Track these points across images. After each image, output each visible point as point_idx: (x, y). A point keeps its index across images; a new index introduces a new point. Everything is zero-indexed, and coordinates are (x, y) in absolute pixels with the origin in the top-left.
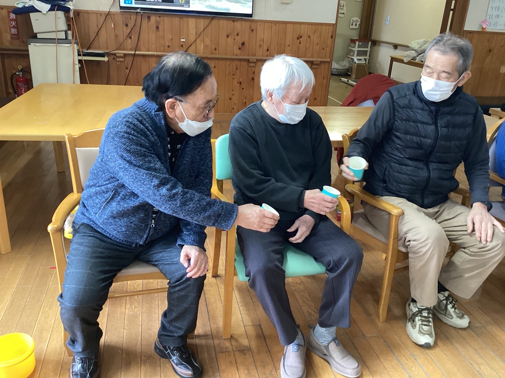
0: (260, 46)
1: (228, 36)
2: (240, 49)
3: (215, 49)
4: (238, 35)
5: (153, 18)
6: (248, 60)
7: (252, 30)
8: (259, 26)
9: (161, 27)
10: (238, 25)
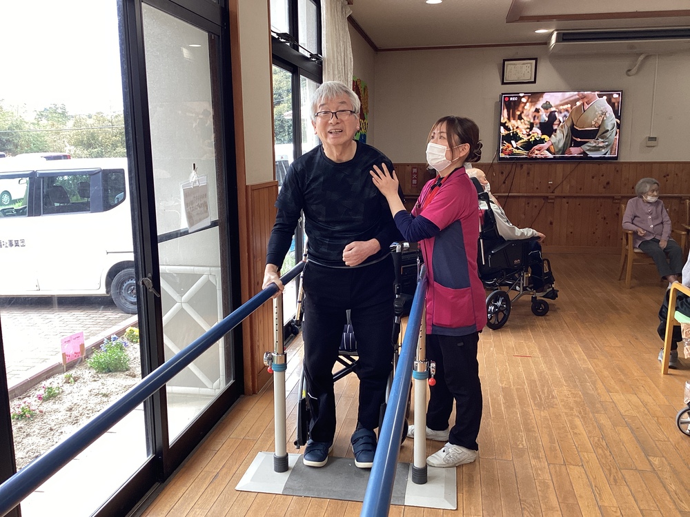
1: (593, 178)
2: (604, 188)
3: (581, 189)
4: (603, 176)
5: (525, 167)
6: (613, 198)
7: (617, 171)
8: (624, 167)
9: (531, 173)
10: (603, 167)
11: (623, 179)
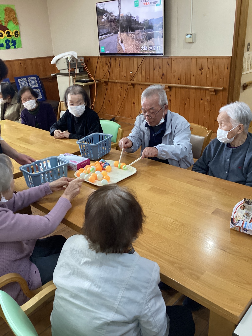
4: (160, 68)
5: (117, 59)
9: (121, 65)
11: (172, 71)
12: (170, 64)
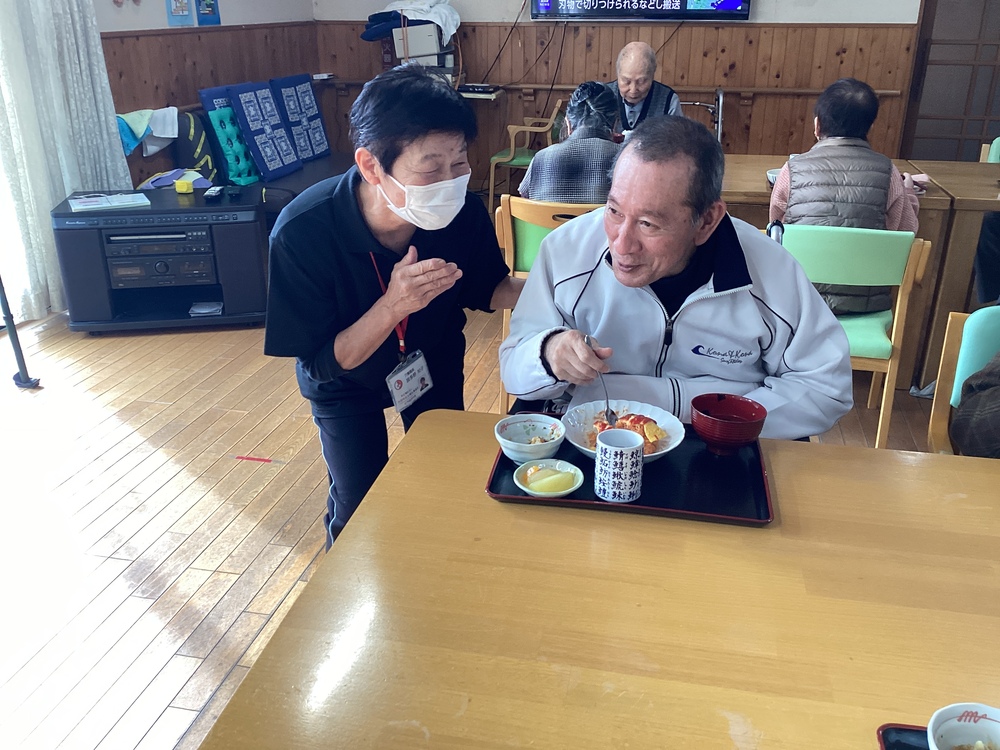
0: (764, 69)
1: (705, 55)
2: (726, 75)
3: (683, 77)
4: (723, 51)
5: (583, 30)
6: (740, 95)
7: (751, 42)
8: (763, 35)
9: (595, 43)
10: (725, 34)
11: (760, 58)
12: (754, 43)
